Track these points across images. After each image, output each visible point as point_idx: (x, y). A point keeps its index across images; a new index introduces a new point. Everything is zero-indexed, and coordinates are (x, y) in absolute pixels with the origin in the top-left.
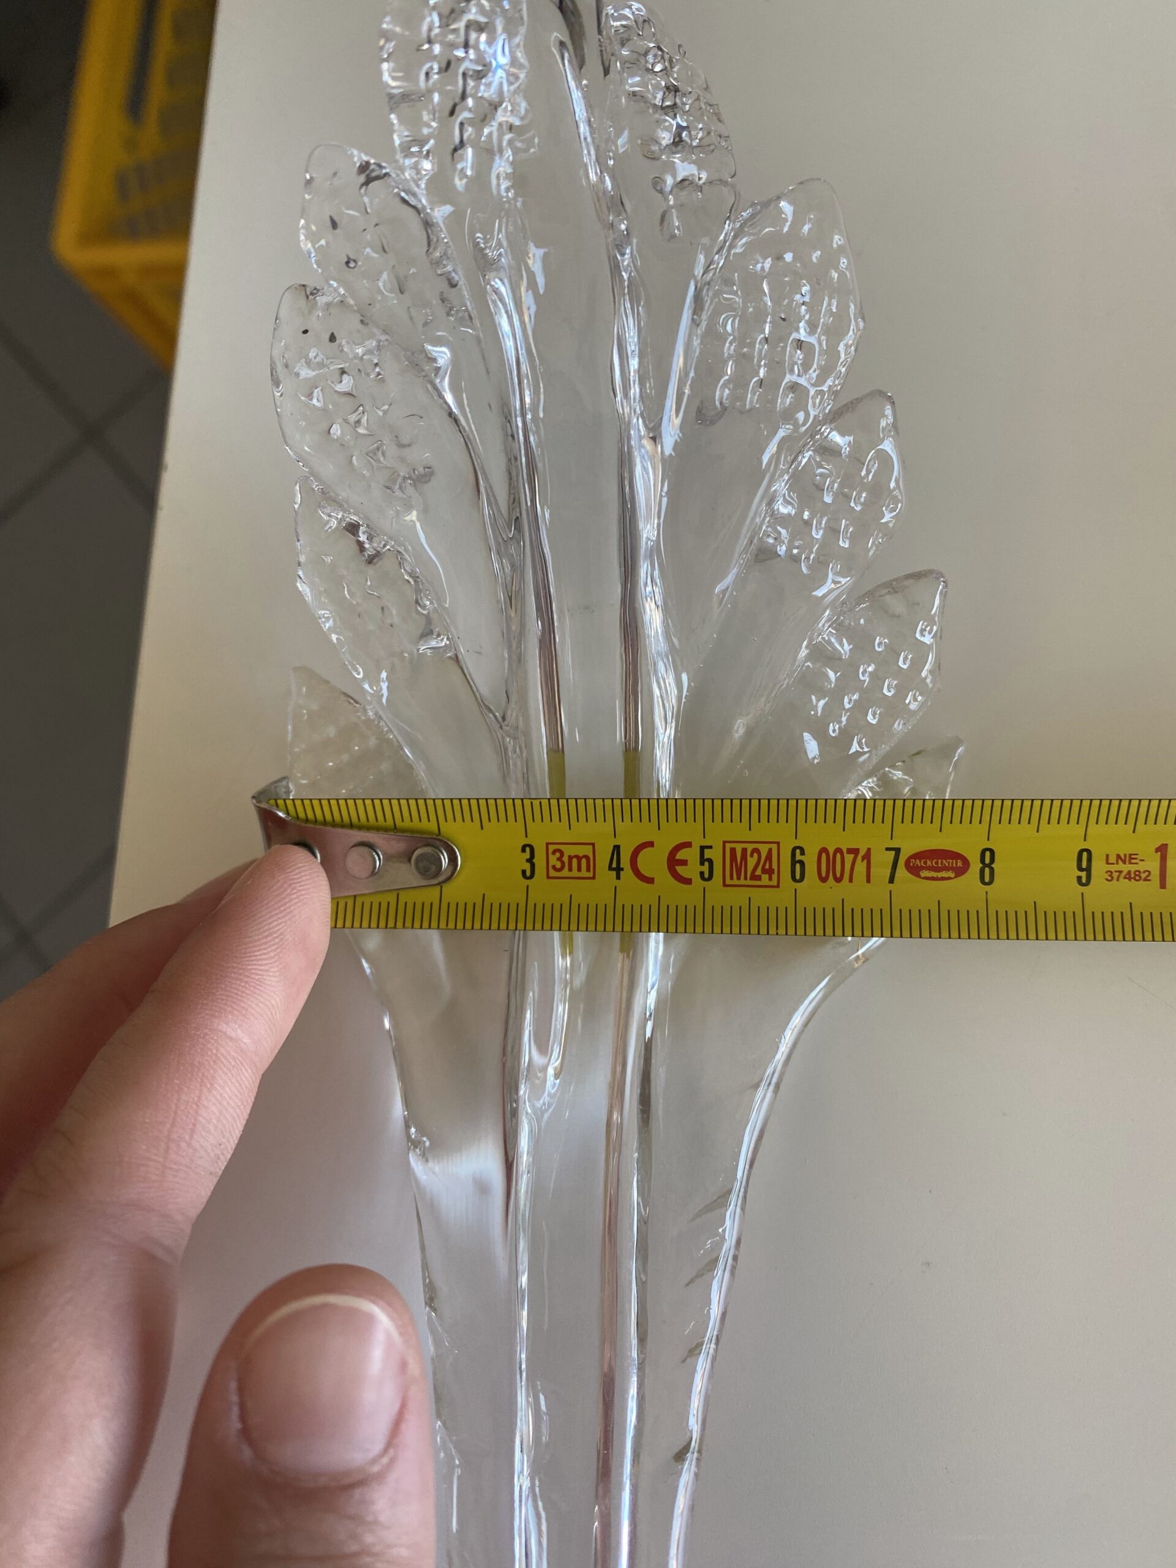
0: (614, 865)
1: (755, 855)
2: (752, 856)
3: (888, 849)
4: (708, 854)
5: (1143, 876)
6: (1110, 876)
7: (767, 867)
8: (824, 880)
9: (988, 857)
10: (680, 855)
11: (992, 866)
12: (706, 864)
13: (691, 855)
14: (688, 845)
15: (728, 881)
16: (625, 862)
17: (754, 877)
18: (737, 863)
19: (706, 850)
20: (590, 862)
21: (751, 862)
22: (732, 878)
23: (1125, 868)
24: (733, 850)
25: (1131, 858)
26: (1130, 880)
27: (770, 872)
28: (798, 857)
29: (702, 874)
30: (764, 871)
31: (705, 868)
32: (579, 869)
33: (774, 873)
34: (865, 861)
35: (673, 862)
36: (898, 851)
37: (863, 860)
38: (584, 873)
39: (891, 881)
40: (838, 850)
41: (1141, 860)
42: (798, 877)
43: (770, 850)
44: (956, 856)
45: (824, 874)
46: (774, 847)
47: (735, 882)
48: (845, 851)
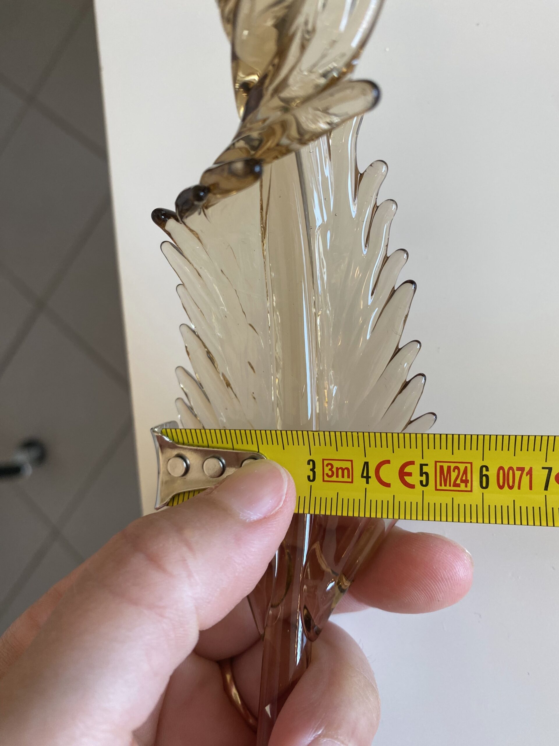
1: (456, 471)
2: (454, 471)
3: (543, 468)
7: (464, 478)
10: (407, 470)
12: (424, 475)
13: (414, 469)
14: (412, 463)
15: (439, 487)
16: (372, 473)
17: (456, 485)
18: (444, 475)
19: (424, 467)
20: (350, 472)
21: (454, 475)
22: (441, 485)
27: (466, 482)
28: (484, 472)
29: (421, 482)
30: (462, 481)
32: (343, 477)
33: (468, 483)
34: (529, 476)
35: (403, 474)
36: (550, 469)
37: (527, 475)
38: (346, 479)
39: (546, 488)
40: (511, 468)
42: (484, 485)
43: (466, 468)
45: (501, 484)
46: (469, 466)
47: (443, 487)
48: (515, 469)
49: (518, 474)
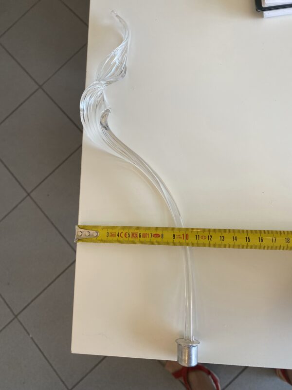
0: (118, 235)
1: (135, 234)
5: (181, 238)
7: (136, 236)
9: (162, 235)
14: (127, 233)
18: (133, 235)
20: (115, 235)
22: (132, 237)
24: (132, 233)
25: (179, 235)
28: (140, 234)
35: (125, 235)
36: (152, 234)
37: (148, 235)
39: (151, 238)
40: (145, 234)
42: (140, 237)
43: (137, 234)
44: (159, 235)
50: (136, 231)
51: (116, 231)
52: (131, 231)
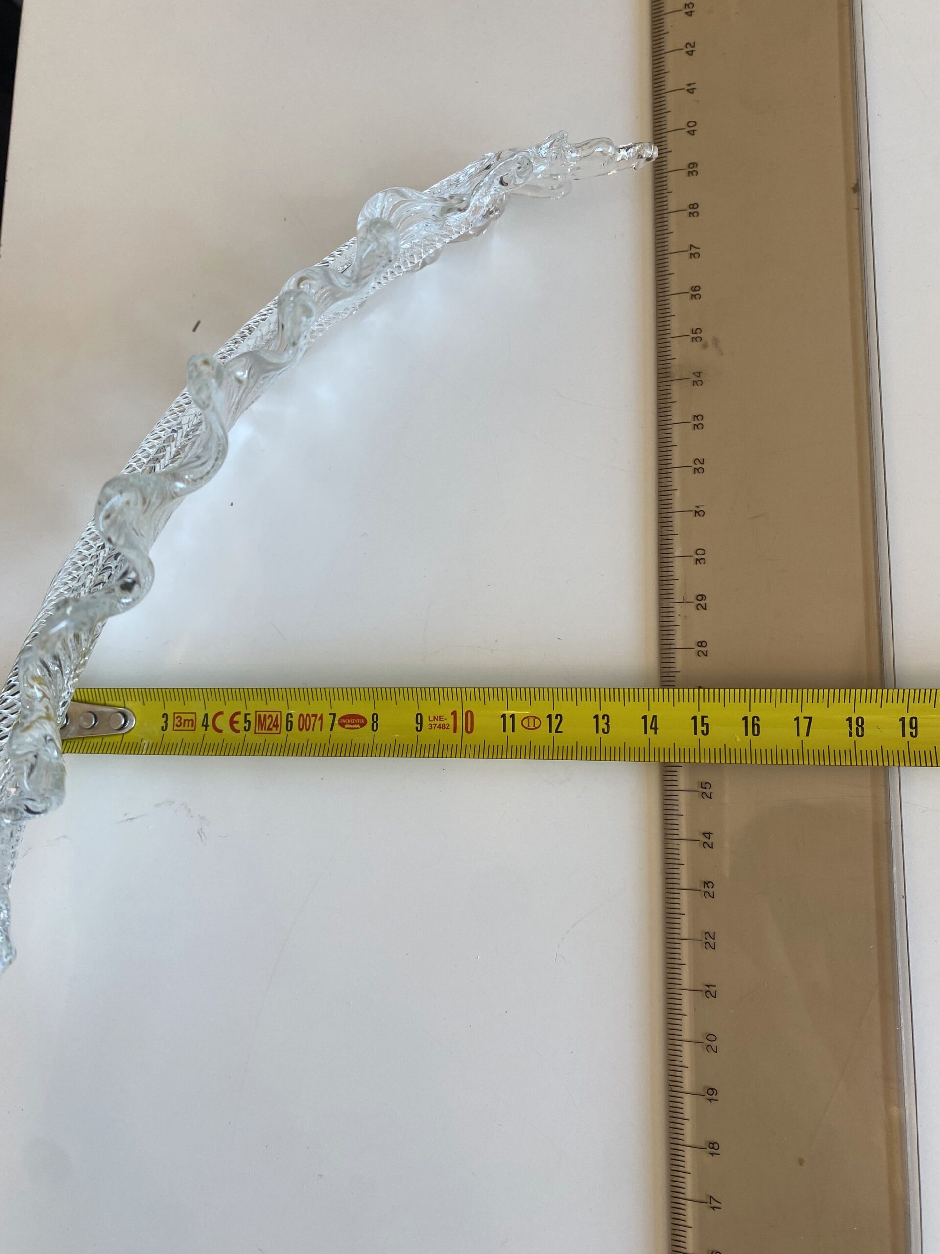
0: (205, 724)
1: (270, 718)
2: (268, 718)
3: (330, 714)
4: (248, 718)
5: (446, 727)
6: (431, 727)
7: (275, 724)
8: (301, 730)
9: (375, 717)
10: (235, 719)
11: (378, 722)
12: (247, 723)
13: (240, 718)
14: (239, 713)
15: (257, 731)
16: (210, 723)
17: (270, 729)
18: (261, 722)
19: (247, 716)
20: (193, 722)
21: (268, 721)
22: (259, 730)
23: (438, 723)
24: (260, 716)
25: (440, 718)
26: (440, 728)
27: (276, 726)
28: (290, 719)
29: (245, 728)
30: (274, 726)
31: (247, 725)
32: (188, 726)
33: (278, 727)
34: (320, 720)
35: (232, 722)
36: (334, 715)
37: (319, 720)
38: (190, 728)
39: (332, 730)
40: (308, 715)
41: (445, 719)
42: (289, 728)
43: (277, 715)
44: (361, 717)
45: (301, 727)
46: (279, 713)
47: (260, 731)
48: (311, 716)
49: (313, 719)
50: (274, 705)
51: (198, 709)
52: (255, 706)
